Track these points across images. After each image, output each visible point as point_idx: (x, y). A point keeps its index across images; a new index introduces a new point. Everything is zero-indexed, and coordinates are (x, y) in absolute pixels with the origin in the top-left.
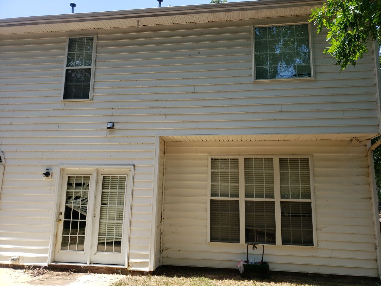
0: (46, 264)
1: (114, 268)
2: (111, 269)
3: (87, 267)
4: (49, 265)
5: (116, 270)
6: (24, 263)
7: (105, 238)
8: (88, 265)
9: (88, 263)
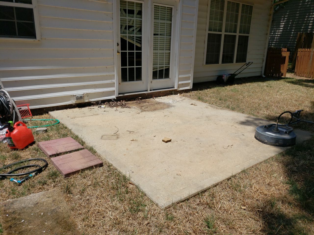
0: (114, 97)
1: (167, 91)
2: (166, 92)
3: (148, 94)
4: (117, 97)
5: (169, 92)
6: (90, 100)
7: (157, 67)
8: (149, 92)
9: (149, 90)
